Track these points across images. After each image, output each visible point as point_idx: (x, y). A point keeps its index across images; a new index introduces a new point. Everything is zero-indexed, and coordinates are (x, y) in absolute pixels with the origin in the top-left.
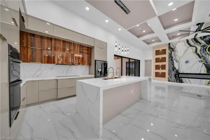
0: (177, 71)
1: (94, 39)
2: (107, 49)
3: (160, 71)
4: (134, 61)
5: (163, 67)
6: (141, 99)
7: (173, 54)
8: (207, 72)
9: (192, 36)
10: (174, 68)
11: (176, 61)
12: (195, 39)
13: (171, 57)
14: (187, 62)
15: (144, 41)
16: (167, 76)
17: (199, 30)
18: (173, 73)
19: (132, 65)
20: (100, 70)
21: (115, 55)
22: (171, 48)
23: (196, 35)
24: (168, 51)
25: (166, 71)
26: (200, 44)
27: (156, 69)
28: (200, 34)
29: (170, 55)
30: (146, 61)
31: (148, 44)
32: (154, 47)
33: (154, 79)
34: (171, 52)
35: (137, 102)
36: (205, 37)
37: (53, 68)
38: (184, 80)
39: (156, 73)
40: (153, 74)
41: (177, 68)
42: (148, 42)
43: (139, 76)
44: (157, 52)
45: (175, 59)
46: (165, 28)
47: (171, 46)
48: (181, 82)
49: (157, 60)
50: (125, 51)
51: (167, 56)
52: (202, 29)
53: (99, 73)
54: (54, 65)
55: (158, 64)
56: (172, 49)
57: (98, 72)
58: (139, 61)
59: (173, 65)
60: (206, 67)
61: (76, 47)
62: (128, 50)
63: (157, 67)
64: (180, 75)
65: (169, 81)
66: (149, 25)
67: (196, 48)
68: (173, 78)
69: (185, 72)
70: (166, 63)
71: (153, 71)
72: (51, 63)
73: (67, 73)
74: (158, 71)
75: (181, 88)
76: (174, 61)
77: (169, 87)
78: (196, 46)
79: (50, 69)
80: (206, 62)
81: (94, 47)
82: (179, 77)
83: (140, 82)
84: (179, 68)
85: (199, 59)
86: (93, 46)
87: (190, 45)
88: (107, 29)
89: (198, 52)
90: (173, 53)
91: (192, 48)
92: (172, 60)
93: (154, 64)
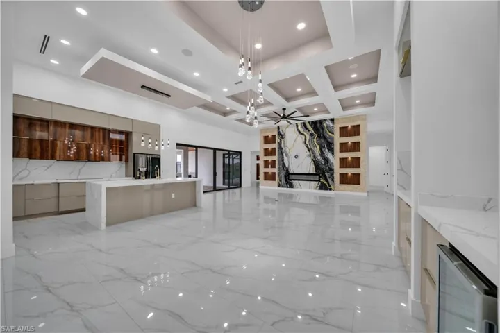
0: (287, 171)
1: (131, 121)
3: (270, 170)
5: (273, 164)
7: (282, 144)
8: (316, 171)
10: (284, 166)
11: (286, 155)
12: (304, 124)
13: (280, 148)
14: (296, 157)
16: (277, 178)
18: (283, 173)
21: (178, 144)
22: (281, 134)
24: (277, 139)
25: (275, 170)
26: (309, 131)
27: (265, 167)
29: (280, 144)
32: (261, 131)
33: (264, 184)
34: (281, 140)
36: (312, 122)
37: (51, 166)
38: (295, 183)
39: (265, 173)
40: (263, 176)
41: (287, 166)
44: (267, 140)
45: (285, 151)
47: (280, 130)
48: (291, 186)
49: (267, 152)
51: (276, 146)
54: (53, 161)
55: (267, 158)
56: (281, 136)
58: (240, 153)
59: (283, 160)
60: (315, 164)
61: (97, 133)
63: (266, 164)
64: (290, 176)
65: (279, 186)
66: (308, 78)
67: (306, 137)
68: (283, 181)
69: (295, 172)
70: (276, 158)
71: (263, 170)
72: (47, 159)
73: (79, 174)
74: (267, 170)
75: (291, 196)
76: (284, 154)
77: (280, 194)
78: (305, 133)
79: (46, 168)
80: (315, 158)
81: (131, 132)
82: (289, 179)
84: (289, 166)
85: (308, 153)
87: (300, 133)
89: (307, 143)
90: (283, 142)
91: (302, 136)
92: (282, 153)
93: (262, 158)
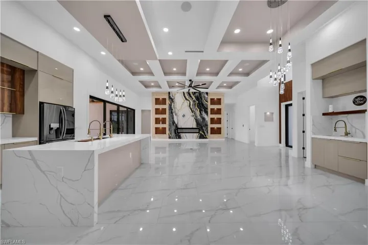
0: (176, 126)
1: (36, 54)
2: (72, 82)
3: (161, 126)
4: (126, 109)
5: (164, 121)
6: (141, 164)
7: (172, 106)
8: (197, 126)
9: (186, 90)
10: (174, 122)
11: (176, 114)
12: (189, 93)
13: (171, 109)
14: (184, 116)
15: (142, 82)
16: (168, 132)
17: (190, 86)
18: (173, 128)
19: (122, 116)
20: (55, 126)
21: (91, 97)
22: (171, 98)
23: (189, 90)
24: (168, 102)
25: (166, 126)
26: (192, 98)
27: (156, 123)
28: (192, 90)
29: (170, 105)
30: (143, 111)
31: (146, 86)
32: (153, 93)
33: (154, 137)
34: (171, 103)
35: (137, 169)
36: (195, 93)
38: (182, 135)
39: (156, 128)
40: (153, 131)
41: (176, 123)
42: (146, 85)
43: (134, 133)
44: (158, 101)
45: (175, 112)
46: (166, 74)
47: (171, 95)
48: (180, 137)
49: (157, 111)
50: (120, 96)
51: (166, 107)
52: (192, 86)
53: (53, 132)
55: (158, 116)
56: (172, 100)
57: (51, 129)
58: (134, 110)
59: (173, 118)
60: (196, 122)
62: (124, 96)
63: (157, 121)
64: (179, 130)
65: (170, 138)
66: (148, 63)
67: (190, 102)
68: (173, 134)
69: (182, 127)
70: (167, 116)
71: (153, 125)
74: (158, 126)
75: (180, 144)
76: (174, 115)
77: (170, 144)
78: (190, 100)
80: (196, 117)
82: (178, 132)
83: (139, 142)
84: (178, 122)
85: (192, 114)
86: (36, 69)
87: (186, 99)
88: (71, 41)
89: (191, 107)
90: (172, 104)
91: (188, 101)
92: (172, 113)
93: (153, 116)
